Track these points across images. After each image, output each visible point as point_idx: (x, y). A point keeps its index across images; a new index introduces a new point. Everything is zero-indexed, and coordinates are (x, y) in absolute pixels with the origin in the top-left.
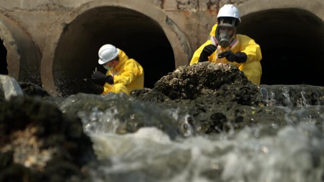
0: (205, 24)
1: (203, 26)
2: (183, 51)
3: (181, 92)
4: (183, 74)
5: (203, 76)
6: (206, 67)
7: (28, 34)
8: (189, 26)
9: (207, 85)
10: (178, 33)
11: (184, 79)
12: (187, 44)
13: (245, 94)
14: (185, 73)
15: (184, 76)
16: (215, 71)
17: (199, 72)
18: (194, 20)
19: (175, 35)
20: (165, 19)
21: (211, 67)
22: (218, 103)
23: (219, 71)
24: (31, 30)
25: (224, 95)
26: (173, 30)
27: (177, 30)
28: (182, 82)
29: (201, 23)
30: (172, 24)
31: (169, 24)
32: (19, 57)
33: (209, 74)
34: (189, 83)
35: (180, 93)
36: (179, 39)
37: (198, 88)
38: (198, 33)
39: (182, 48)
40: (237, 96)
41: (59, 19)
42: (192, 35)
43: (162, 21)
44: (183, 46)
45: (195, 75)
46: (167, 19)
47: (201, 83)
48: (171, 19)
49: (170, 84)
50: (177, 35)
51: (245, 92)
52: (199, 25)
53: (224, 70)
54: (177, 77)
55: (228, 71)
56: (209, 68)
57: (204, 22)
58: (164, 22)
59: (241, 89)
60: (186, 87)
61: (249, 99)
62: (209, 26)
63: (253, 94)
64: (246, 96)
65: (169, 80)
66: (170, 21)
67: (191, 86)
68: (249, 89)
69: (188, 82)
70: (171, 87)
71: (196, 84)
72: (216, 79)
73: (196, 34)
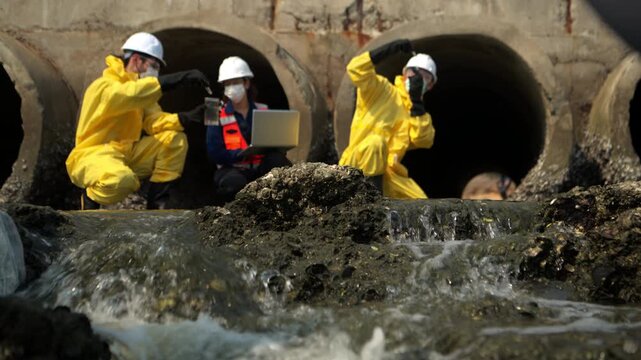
0: (339, 56)
1: (337, 58)
2: (303, 101)
3: (275, 209)
4: (278, 182)
5: (307, 186)
6: (311, 172)
7: (56, 70)
8: (315, 58)
9: (315, 200)
10: (296, 72)
11: (279, 190)
12: (310, 89)
13: (366, 221)
14: (280, 182)
15: (279, 185)
16: (326, 180)
17: (302, 180)
18: (322, 48)
19: (291, 75)
20: (274, 49)
21: (319, 172)
22: (323, 239)
23: (332, 179)
24: (60, 63)
25: (334, 224)
26: (287, 66)
27: (293, 66)
28: (276, 194)
29: (333, 54)
30: (286, 58)
31: (281, 57)
32: (41, 110)
33: (316, 184)
34: (286, 196)
35: (274, 211)
36: (297, 81)
37: (300, 204)
38: (329, 67)
39: (301, 96)
40: (353, 224)
41: (106, 45)
42: (319, 73)
43: (270, 52)
44: (304, 93)
45: (295, 184)
46: (278, 50)
47: (304, 197)
48: (285, 50)
49: (259, 197)
50: (294, 74)
51: (365, 218)
52: (330, 56)
53: (340, 177)
54: (268, 186)
55: (344, 179)
56: (316, 174)
57: (338, 51)
58: (274, 54)
59: (361, 213)
60: (283, 201)
61: (372, 228)
62: (346, 58)
63: (380, 221)
64: (366, 224)
65: (258, 189)
66: (282, 53)
67: (290, 200)
68: (373, 213)
69: (285, 194)
70: (259, 202)
71: (298, 198)
72: (327, 191)
73: (326, 70)
